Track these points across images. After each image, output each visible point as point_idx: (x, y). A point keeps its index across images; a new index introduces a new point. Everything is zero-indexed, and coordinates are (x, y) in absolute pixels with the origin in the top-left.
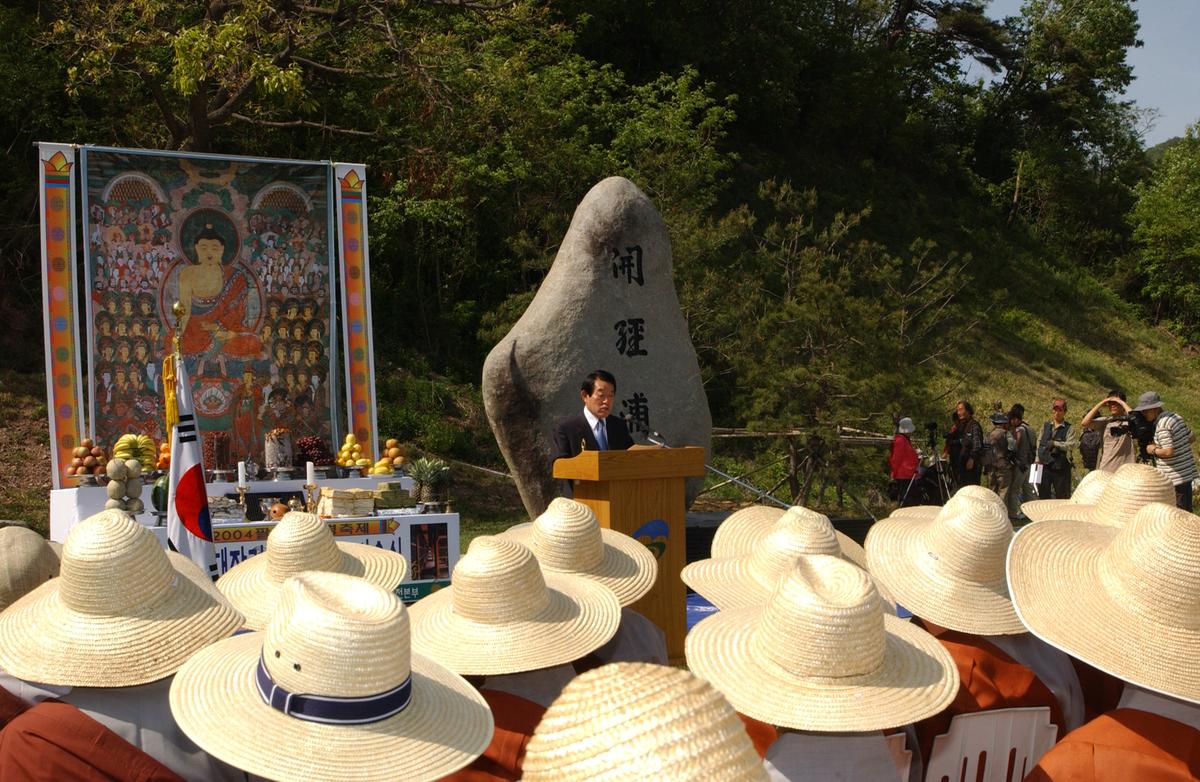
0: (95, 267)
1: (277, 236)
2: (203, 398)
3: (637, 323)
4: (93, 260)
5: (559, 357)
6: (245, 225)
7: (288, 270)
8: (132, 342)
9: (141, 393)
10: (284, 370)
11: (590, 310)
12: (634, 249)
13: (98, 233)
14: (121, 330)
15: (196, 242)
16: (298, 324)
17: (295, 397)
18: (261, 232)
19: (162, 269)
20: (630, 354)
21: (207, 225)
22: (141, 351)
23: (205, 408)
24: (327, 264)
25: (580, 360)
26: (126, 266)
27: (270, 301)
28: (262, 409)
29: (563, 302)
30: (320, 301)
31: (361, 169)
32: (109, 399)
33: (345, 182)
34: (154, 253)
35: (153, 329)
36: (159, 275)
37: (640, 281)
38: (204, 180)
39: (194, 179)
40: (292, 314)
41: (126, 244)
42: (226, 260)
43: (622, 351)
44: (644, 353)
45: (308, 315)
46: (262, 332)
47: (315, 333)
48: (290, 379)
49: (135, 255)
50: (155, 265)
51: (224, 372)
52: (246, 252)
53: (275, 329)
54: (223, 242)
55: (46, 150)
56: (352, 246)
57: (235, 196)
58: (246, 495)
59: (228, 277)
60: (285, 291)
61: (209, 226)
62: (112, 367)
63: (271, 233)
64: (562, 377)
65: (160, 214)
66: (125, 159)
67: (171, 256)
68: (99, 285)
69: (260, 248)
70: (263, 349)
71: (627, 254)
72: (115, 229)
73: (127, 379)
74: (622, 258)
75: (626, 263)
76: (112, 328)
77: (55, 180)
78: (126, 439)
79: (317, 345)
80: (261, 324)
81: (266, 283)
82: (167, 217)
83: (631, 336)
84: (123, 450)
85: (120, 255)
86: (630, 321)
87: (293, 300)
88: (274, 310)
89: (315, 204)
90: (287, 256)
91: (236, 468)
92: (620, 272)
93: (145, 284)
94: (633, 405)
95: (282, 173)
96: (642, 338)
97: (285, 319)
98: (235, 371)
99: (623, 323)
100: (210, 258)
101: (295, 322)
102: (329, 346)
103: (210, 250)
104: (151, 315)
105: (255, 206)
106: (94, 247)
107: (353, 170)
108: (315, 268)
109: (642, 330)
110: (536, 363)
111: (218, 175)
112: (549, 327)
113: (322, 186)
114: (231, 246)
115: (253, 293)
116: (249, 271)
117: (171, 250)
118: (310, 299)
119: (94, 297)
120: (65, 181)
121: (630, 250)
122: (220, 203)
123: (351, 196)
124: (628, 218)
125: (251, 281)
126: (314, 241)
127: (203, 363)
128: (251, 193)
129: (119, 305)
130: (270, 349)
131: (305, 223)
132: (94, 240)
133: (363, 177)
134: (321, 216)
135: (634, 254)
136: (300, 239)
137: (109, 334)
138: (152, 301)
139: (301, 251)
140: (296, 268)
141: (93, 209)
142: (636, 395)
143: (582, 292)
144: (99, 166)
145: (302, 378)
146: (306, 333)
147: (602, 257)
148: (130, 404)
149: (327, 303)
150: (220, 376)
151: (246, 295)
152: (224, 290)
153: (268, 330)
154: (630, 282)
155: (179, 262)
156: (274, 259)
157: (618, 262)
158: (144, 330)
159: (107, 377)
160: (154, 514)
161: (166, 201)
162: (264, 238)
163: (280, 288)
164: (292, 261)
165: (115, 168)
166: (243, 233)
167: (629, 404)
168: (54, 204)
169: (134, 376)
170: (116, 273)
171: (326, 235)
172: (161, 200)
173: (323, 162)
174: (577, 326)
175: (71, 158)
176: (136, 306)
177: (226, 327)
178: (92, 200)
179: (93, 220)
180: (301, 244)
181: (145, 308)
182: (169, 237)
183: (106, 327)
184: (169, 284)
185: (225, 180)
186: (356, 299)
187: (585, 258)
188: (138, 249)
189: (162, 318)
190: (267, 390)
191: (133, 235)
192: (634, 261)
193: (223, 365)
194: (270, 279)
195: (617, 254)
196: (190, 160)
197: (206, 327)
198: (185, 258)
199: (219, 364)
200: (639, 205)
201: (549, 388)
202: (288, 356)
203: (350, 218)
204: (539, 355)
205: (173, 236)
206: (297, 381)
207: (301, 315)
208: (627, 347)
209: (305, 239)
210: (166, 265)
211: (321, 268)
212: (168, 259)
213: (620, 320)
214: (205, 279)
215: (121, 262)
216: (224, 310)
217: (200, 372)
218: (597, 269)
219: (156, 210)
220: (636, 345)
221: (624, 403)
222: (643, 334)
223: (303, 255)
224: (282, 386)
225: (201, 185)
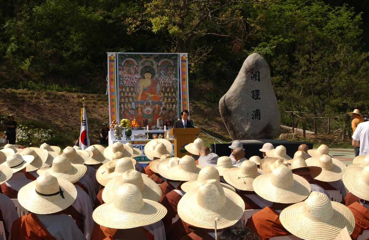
0: (120, 80)
1: (164, 72)
2: (146, 110)
3: (258, 91)
4: (119, 79)
5: (236, 100)
6: (157, 69)
7: (167, 80)
8: (128, 97)
9: (130, 109)
10: (166, 104)
11: (244, 88)
12: (257, 72)
13: (121, 73)
14: (126, 94)
15: (145, 74)
16: (170, 93)
17: (168, 110)
18: (161, 70)
19: (136, 80)
20: (255, 99)
22: (131, 99)
23: (146, 112)
24: (177, 78)
25: (241, 101)
26: (128, 80)
27: (163, 87)
28: (160, 113)
29: (237, 86)
30: (175, 87)
31: (186, 54)
32: (123, 110)
33: (182, 58)
34: (134, 77)
35: (134, 94)
36: (136, 82)
37: (259, 80)
38: (147, 59)
39: (144, 59)
40: (168, 90)
41: (127, 75)
42: (152, 78)
43: (253, 98)
44: (260, 99)
45: (172, 91)
46: (161, 95)
47: (174, 94)
49: (130, 77)
50: (135, 79)
51: (151, 104)
52: (157, 76)
53: (164, 94)
54: (151, 74)
55: (109, 54)
56: (184, 73)
57: (154, 62)
58: (149, 133)
59: (152, 82)
60: (166, 85)
61: (148, 70)
62: (124, 103)
63: (163, 71)
64: (236, 105)
65: (136, 67)
66: (127, 55)
67: (138, 77)
68: (121, 85)
69: (160, 74)
70: (161, 98)
71: (255, 73)
72: (125, 71)
73: (127, 106)
74: (254, 75)
75: (255, 76)
76: (124, 94)
77: (112, 61)
78: (123, 120)
79: (174, 97)
80: (160, 93)
81: (162, 83)
82: (138, 68)
83: (256, 95)
84: (122, 122)
85: (126, 77)
86: (256, 91)
87: (169, 87)
88: (163, 89)
89: (174, 64)
90: (167, 76)
91: (146, 127)
92: (253, 78)
93: (132, 84)
94: (256, 112)
95: (166, 56)
96: (259, 95)
99: (254, 91)
100: (148, 77)
101: (169, 92)
102: (177, 97)
103: (148, 75)
104: (133, 91)
105: (159, 65)
106: (120, 76)
107: (184, 55)
108: (174, 79)
109: (259, 93)
110: (230, 101)
111: (150, 58)
112: (233, 92)
113: (176, 59)
114: (153, 74)
115: (158, 85)
116: (157, 80)
117: (138, 76)
118: (173, 87)
119: (120, 87)
120: (114, 61)
121: (256, 72)
122: (151, 64)
123: (183, 61)
124: (256, 64)
125: (158, 82)
126: (174, 72)
127: (146, 102)
128: (158, 61)
129: (126, 89)
130: (163, 99)
131: (172, 68)
132: (120, 74)
133: (187, 56)
134: (175, 66)
136: (170, 72)
137: (123, 96)
138: (134, 87)
139: (171, 75)
140: (169, 79)
141: (120, 67)
142: (257, 109)
143: (242, 84)
144: (121, 57)
146: (172, 94)
147: (248, 74)
148: (128, 111)
149: (177, 88)
150: (150, 105)
151: (157, 86)
152: (151, 85)
153: (162, 94)
154: (256, 80)
155: (140, 78)
156: (164, 77)
157: (253, 75)
158: (132, 94)
159: (122, 106)
160: (125, 137)
161: (137, 64)
162: (161, 72)
163: (165, 84)
164: (168, 77)
165: (124, 58)
166: (156, 71)
167: (255, 112)
168: (111, 66)
170: (125, 81)
171: (177, 71)
172: (136, 64)
173: (176, 53)
174: (241, 92)
175: (115, 56)
176: (130, 89)
177: (152, 93)
178: (119, 65)
179: (120, 70)
180: (171, 73)
181: (132, 89)
182: (138, 73)
183: (122, 94)
184: (138, 84)
186: (185, 86)
187: (244, 75)
188: (130, 76)
189: (136, 92)
190: (162, 108)
191: (129, 72)
192: (257, 75)
193: (151, 102)
194: (163, 82)
195: (252, 73)
196: (143, 54)
197: (146, 93)
198: (142, 78)
199: (150, 102)
200: (259, 60)
201: (233, 108)
202: (167, 100)
203: (183, 66)
204: (230, 100)
205: (139, 72)
206: (169, 106)
207: (170, 91)
208: (255, 97)
209: (172, 72)
210: (137, 79)
212: (138, 78)
213: (252, 90)
214: (147, 82)
215: (126, 79)
216: (151, 89)
217: (145, 104)
218: (247, 77)
219: (135, 67)
220: (257, 97)
221: (253, 112)
222: (260, 94)
223: (171, 76)
224: (165, 107)
225: (146, 60)
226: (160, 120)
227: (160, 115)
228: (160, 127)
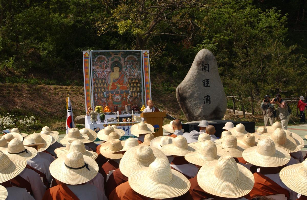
0: (93, 74)
1: (130, 66)
2: (115, 98)
3: (208, 80)
4: (93, 72)
5: (190, 88)
6: (124, 64)
8: (101, 88)
9: (103, 97)
10: (132, 92)
11: (197, 78)
12: (207, 64)
13: (94, 67)
14: (99, 85)
15: (114, 68)
16: (135, 83)
18: (127, 65)
19: (107, 73)
20: (206, 87)
21: (116, 64)
22: (103, 89)
23: (116, 100)
24: (141, 71)
25: (194, 88)
26: (100, 73)
27: (129, 79)
28: (128, 100)
29: (191, 76)
30: (139, 78)
31: (148, 51)
32: (96, 99)
33: (144, 54)
34: (105, 71)
35: (105, 85)
36: (106, 75)
37: (208, 71)
38: (115, 56)
39: (113, 56)
40: (134, 81)
41: (100, 69)
42: (120, 71)
43: (204, 86)
44: (209, 86)
45: (137, 81)
46: (127, 85)
47: (138, 85)
48: (133, 94)
49: (101, 71)
50: (106, 73)
51: (120, 93)
52: (124, 69)
53: (130, 84)
54: (119, 67)
55: (84, 52)
56: (146, 66)
57: (121, 58)
58: (119, 117)
59: (120, 75)
60: (132, 76)
61: (116, 65)
62: (97, 93)
63: (129, 65)
64: (190, 92)
65: (106, 63)
66: (99, 53)
67: (109, 71)
68: (94, 77)
69: (127, 68)
70: (128, 88)
71: (205, 65)
72: (98, 66)
73: (100, 95)
74: (204, 66)
75: (205, 67)
76: (97, 85)
77: (86, 58)
78: (97, 107)
79: (139, 87)
80: (127, 83)
81: (128, 75)
82: (108, 63)
83: (206, 83)
84: (97, 109)
85: (98, 71)
86: (206, 80)
87: (134, 78)
88: (130, 80)
89: (138, 59)
91: (117, 112)
92: (204, 69)
93: (103, 77)
94: (207, 98)
95: (131, 53)
96: (209, 83)
97: (132, 82)
98: (122, 93)
99: (204, 80)
100: (117, 71)
101: (134, 82)
102: (142, 87)
103: (117, 69)
104: (105, 82)
105: (126, 60)
106: (93, 70)
107: (146, 51)
108: (138, 72)
109: (209, 81)
110: (185, 89)
111: (118, 54)
112: (188, 82)
113: (140, 55)
114: (121, 68)
115: (125, 77)
116: (124, 73)
117: (108, 70)
118: (137, 78)
119: (93, 80)
120: (88, 58)
121: (206, 65)
122: (119, 60)
123: (146, 56)
124: (206, 58)
125: (125, 75)
126: (138, 66)
127: (115, 91)
128: (125, 58)
129: (98, 81)
130: (129, 88)
131: (136, 63)
132: (93, 69)
134: (139, 61)
135: (207, 65)
136: (135, 66)
137: (96, 87)
138: (105, 80)
139: (135, 68)
140: (134, 72)
141: (93, 63)
142: (207, 95)
143: (195, 74)
144: (94, 55)
145: (136, 94)
146: (137, 84)
147: (199, 67)
148: (101, 100)
149: (141, 79)
150: (119, 94)
151: (124, 78)
152: (119, 76)
153: (129, 84)
154: (206, 71)
155: (110, 72)
156: (130, 70)
157: (203, 67)
158: (103, 85)
159: (96, 95)
160: (100, 121)
161: (108, 60)
162: (128, 66)
163: (131, 76)
164: (133, 70)
165: (97, 55)
166: (123, 65)
167: (206, 97)
168: (86, 62)
169: (101, 94)
170: (98, 75)
171: (141, 65)
172: (107, 60)
173: (140, 50)
174: (194, 81)
175: (89, 53)
176: (102, 81)
177: (120, 84)
178: (93, 61)
179: (93, 65)
180: (135, 67)
181: (104, 81)
182: (108, 67)
183: (96, 85)
184: (108, 76)
185: (119, 56)
186: (147, 78)
187: (196, 67)
188: (102, 70)
189: (107, 83)
190: (129, 97)
191: (101, 67)
192: (207, 67)
193: (119, 91)
194: (129, 74)
195: (203, 65)
196: (112, 52)
197: (116, 84)
198: (111, 71)
199: (119, 92)
200: (208, 55)
201: (188, 94)
202: (133, 90)
203: (146, 61)
204: (185, 88)
205: (109, 67)
207: (135, 81)
208: (206, 85)
209: (136, 66)
210: (108, 73)
211: (140, 71)
212: (108, 72)
213: (203, 80)
214: (116, 75)
215: (99, 72)
216: (119, 81)
217: (115, 93)
218: (198, 69)
219: (106, 62)
220: (208, 85)
221: (205, 97)
222: (209, 82)
223: (136, 69)
224: (131, 95)
225: (115, 57)
226: (128, 106)
227: (127, 102)
228: (128, 112)
